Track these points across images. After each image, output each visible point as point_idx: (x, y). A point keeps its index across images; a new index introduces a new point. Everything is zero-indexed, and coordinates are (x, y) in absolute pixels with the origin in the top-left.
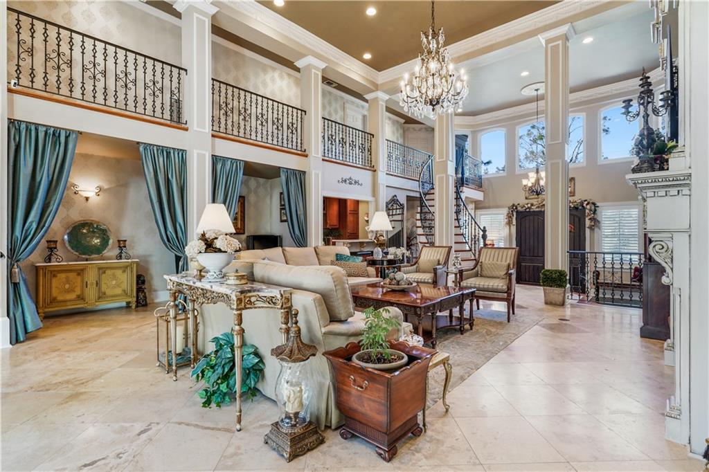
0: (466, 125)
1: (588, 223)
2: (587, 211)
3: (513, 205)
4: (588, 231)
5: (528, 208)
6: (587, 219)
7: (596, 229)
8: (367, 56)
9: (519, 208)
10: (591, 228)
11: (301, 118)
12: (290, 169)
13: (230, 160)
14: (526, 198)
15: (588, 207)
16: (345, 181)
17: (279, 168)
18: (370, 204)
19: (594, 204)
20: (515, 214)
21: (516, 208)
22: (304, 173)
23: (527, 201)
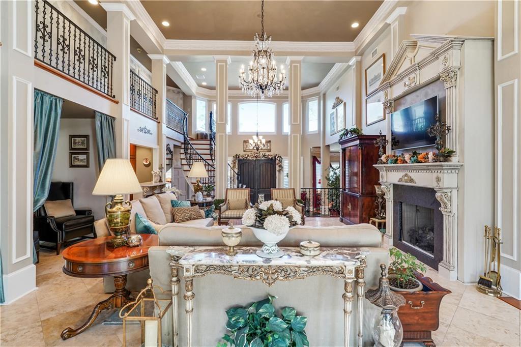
0: (204, 95)
1: (277, 168)
2: (277, 161)
3: (237, 155)
4: (277, 173)
5: (246, 157)
6: (277, 166)
7: (281, 171)
8: (166, 24)
9: (240, 158)
10: (279, 171)
11: (112, 63)
12: (104, 114)
13: (49, 96)
14: (244, 151)
15: (278, 159)
16: (142, 130)
17: (95, 111)
18: (154, 151)
19: (281, 157)
20: (237, 161)
21: (239, 157)
22: (114, 118)
23: (245, 153)
